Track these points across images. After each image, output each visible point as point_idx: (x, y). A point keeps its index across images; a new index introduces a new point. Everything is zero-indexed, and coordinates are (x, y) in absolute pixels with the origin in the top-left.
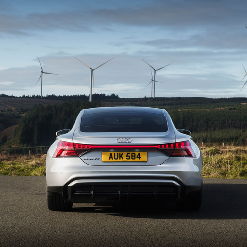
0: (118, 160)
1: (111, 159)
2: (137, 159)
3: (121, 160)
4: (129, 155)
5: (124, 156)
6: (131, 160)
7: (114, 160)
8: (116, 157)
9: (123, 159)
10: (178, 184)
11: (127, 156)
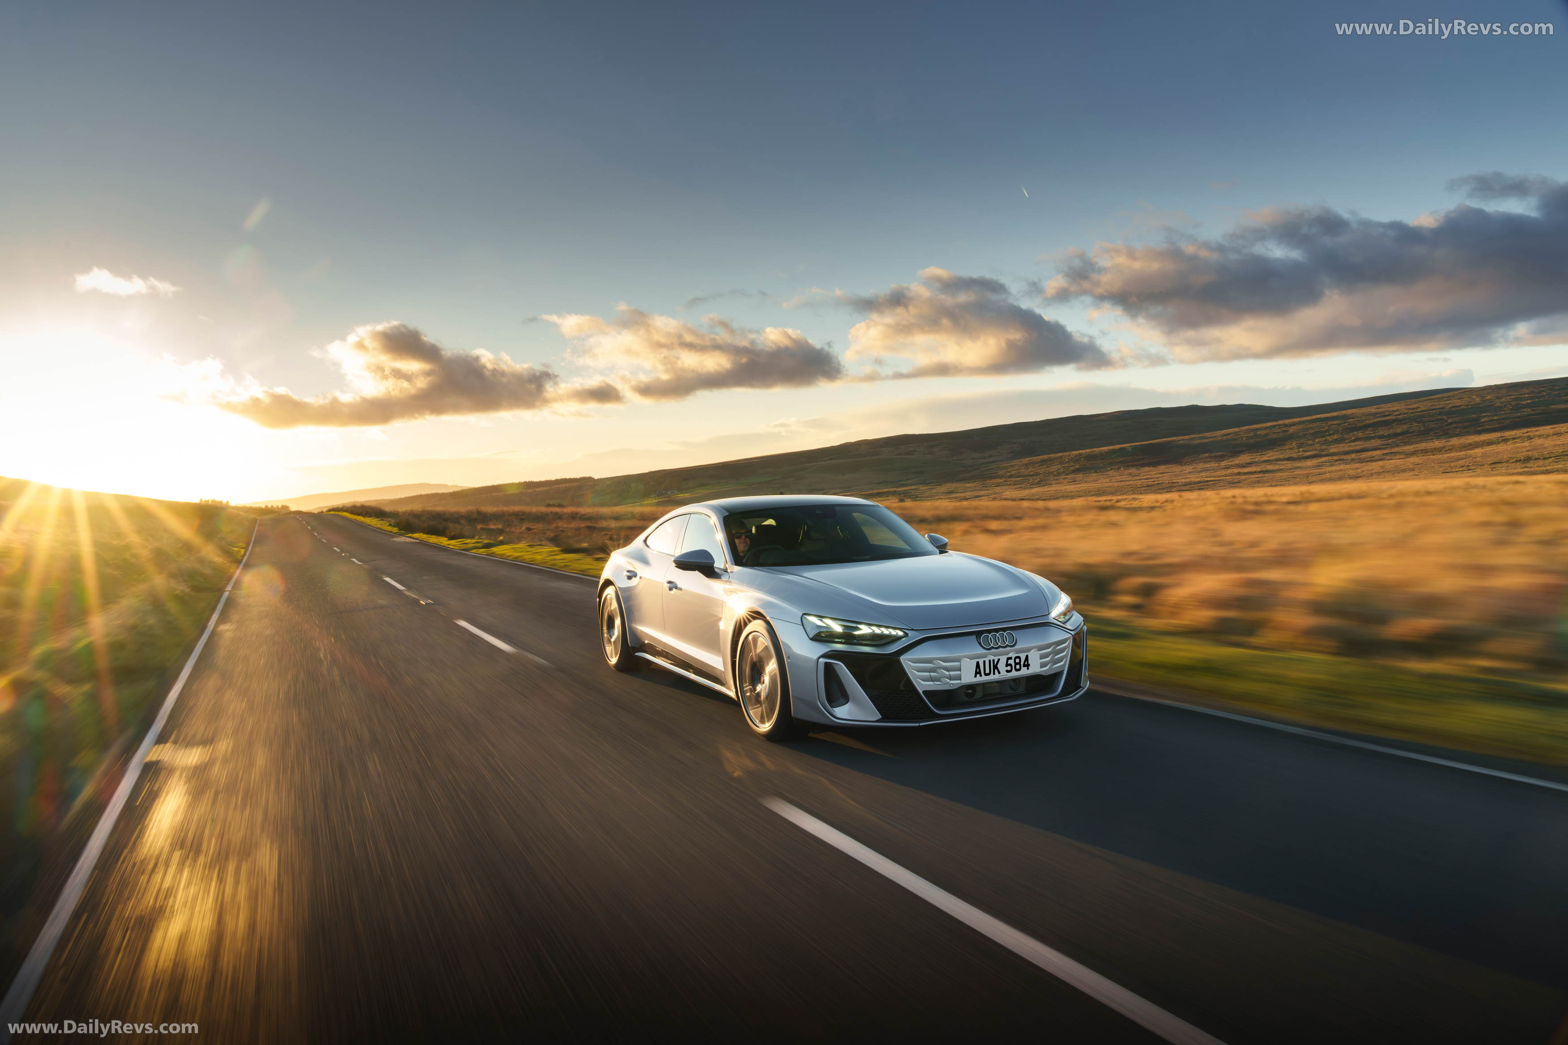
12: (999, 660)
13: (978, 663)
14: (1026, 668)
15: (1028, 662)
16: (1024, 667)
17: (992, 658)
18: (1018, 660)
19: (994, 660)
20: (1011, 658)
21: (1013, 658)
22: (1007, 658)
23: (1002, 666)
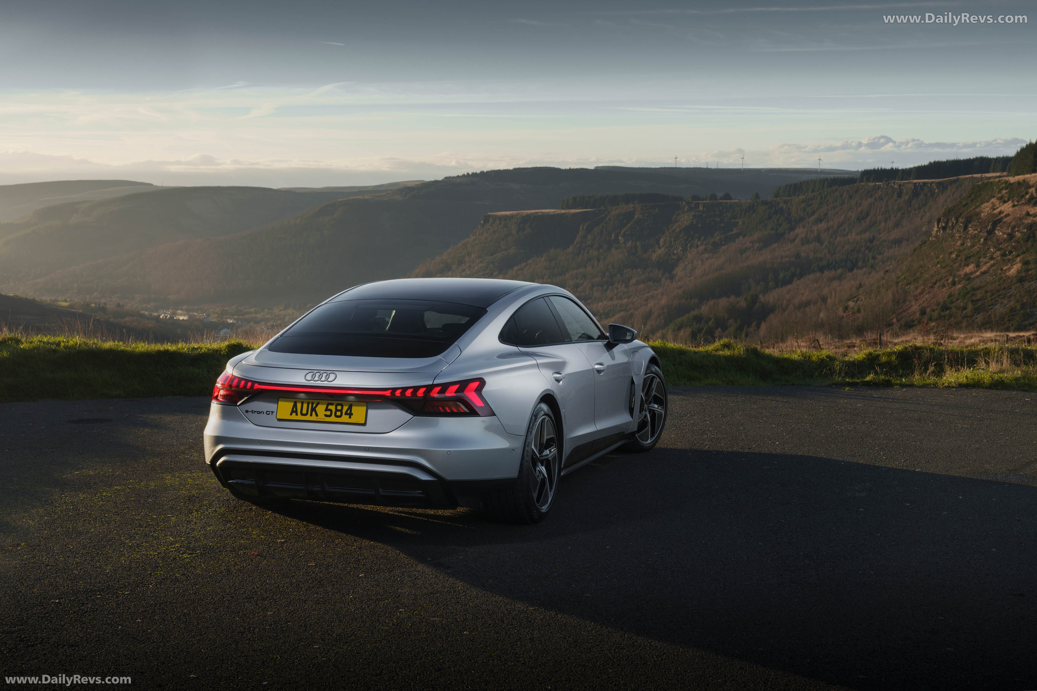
0: (308, 418)
1: (294, 414)
2: (345, 418)
3: (314, 418)
4: (330, 407)
5: (321, 409)
6: (333, 419)
7: (300, 417)
8: (304, 412)
9: (317, 415)
10: (424, 477)
11: (327, 410)
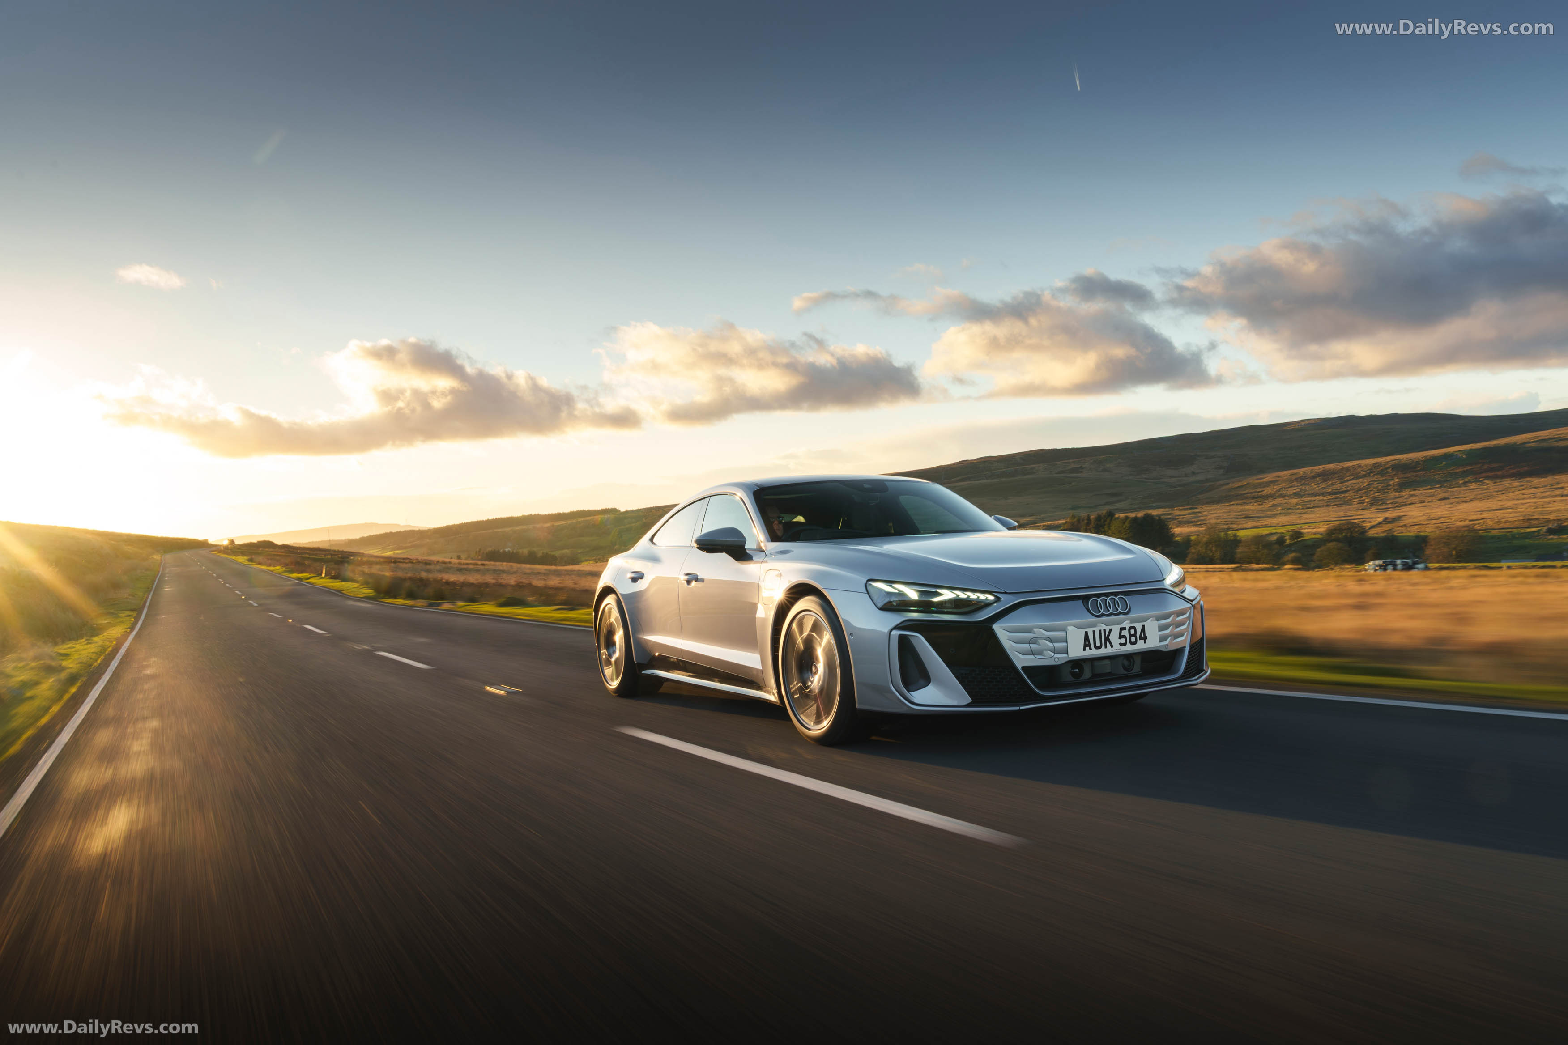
12: (1111, 630)
13: (1086, 633)
14: (1143, 640)
15: (1144, 634)
16: (1140, 639)
17: (1102, 627)
18: (1132, 632)
19: (1105, 631)
20: (1124, 629)
21: (1127, 629)
22: (1120, 628)
23: (1114, 638)
